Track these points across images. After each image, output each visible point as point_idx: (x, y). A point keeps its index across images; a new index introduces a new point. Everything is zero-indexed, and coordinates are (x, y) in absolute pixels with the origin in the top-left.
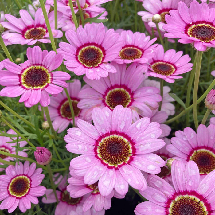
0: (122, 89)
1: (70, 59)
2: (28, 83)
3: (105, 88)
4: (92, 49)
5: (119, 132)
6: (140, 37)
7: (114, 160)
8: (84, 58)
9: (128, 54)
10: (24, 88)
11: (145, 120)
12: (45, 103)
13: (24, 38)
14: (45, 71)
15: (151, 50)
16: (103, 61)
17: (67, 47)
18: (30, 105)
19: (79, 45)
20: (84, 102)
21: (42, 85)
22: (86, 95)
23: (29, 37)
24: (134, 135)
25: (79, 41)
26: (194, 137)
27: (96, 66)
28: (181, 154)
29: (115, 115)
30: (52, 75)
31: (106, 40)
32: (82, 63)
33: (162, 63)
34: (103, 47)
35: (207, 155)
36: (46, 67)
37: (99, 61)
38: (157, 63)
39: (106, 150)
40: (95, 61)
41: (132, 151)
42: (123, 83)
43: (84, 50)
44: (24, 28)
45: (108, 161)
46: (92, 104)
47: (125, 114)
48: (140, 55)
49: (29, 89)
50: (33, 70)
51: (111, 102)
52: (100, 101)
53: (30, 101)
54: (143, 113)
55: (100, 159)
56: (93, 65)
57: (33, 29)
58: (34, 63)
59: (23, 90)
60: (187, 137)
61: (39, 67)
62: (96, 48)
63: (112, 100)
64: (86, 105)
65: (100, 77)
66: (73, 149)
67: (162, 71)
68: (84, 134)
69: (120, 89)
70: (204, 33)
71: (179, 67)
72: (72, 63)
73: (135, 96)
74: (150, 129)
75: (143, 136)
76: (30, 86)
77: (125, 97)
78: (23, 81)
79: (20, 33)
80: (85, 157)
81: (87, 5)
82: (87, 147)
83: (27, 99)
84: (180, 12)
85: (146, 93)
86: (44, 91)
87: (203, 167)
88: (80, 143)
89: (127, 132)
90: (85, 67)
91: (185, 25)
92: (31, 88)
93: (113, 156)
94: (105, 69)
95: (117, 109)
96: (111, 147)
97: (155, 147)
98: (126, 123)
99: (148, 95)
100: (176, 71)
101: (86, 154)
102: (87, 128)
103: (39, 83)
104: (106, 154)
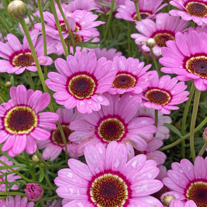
0: (116, 119)
1: (59, 91)
2: (12, 127)
3: (97, 119)
4: (84, 79)
5: (114, 171)
6: (134, 63)
7: (108, 204)
8: (75, 88)
9: (121, 82)
10: (8, 133)
11: (141, 158)
12: (31, 149)
13: (11, 65)
14: (31, 112)
15: (145, 78)
16: (95, 92)
17: (57, 77)
18: (14, 154)
19: (69, 74)
20: (76, 135)
21: (27, 128)
22: (78, 127)
23: (18, 63)
24: (129, 174)
25: (69, 70)
26: (191, 169)
27: (87, 97)
28: (177, 188)
29: (109, 153)
30: (38, 117)
31: (98, 69)
32: (73, 94)
33: (157, 90)
34: (95, 76)
35: (204, 189)
36: (31, 108)
37: (91, 92)
38: (152, 90)
39: (100, 193)
40: (87, 92)
41: (128, 193)
42: (116, 114)
43: (75, 80)
44: (12, 54)
45: (102, 205)
46: (84, 137)
47: (119, 151)
48: (134, 82)
49: (12, 135)
50: (17, 111)
51: (104, 134)
52: (92, 133)
53: (14, 149)
54: (138, 145)
55: (93, 203)
56: (85, 96)
57: (22, 54)
58: (19, 103)
59: (6, 135)
60: (183, 169)
61: (24, 108)
62: (88, 77)
63: (105, 132)
64: (77, 137)
65: (92, 110)
66: (64, 194)
67: (157, 100)
68: (75, 175)
69: (113, 119)
70: (204, 67)
71: (175, 95)
72: (62, 94)
73: (129, 127)
74: (146, 167)
75: (140, 176)
76: (14, 130)
77: (119, 128)
78: (6, 125)
79: (8, 59)
80: (78, 202)
81: (78, 28)
82: (79, 189)
83: (10, 147)
84: (177, 44)
85: (140, 124)
86: (30, 135)
87: (201, 202)
88: (72, 185)
89: (122, 171)
90: (76, 98)
91: (183, 58)
92: (15, 133)
93: (108, 199)
94: (97, 101)
95: (111, 146)
96: (105, 189)
97: (152, 189)
98: (120, 161)
99: (143, 126)
100: (171, 99)
101: (78, 199)
102: (79, 168)
103: (25, 127)
104: (100, 197)
